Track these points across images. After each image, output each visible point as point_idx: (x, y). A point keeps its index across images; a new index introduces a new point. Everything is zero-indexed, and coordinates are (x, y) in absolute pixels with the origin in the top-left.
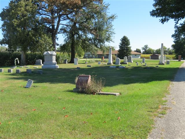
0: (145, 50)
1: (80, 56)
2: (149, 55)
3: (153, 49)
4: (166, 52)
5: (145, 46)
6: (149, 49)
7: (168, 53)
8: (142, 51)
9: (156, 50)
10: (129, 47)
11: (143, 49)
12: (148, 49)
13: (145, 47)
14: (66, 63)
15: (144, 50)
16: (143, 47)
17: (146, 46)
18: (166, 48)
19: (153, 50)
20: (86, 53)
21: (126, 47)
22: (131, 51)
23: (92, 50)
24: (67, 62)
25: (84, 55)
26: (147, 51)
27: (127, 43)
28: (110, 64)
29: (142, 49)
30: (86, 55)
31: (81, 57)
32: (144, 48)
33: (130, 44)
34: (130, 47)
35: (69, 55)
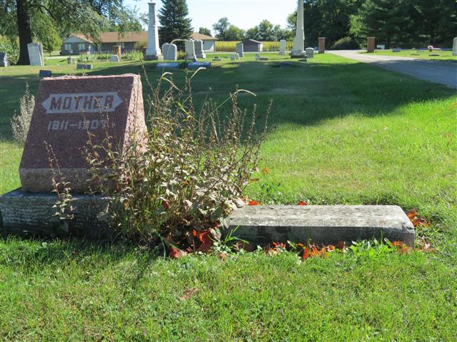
0: (221, 30)
1: (49, 49)
2: (232, 44)
3: (240, 28)
4: (273, 35)
5: (220, 21)
6: (231, 29)
7: (275, 38)
8: (214, 33)
9: (249, 31)
10: (186, 20)
11: (217, 29)
12: (228, 28)
13: (220, 24)
14: (4, 66)
15: (218, 32)
16: (217, 23)
17: (224, 22)
18: (271, 26)
19: (241, 31)
20: (67, 41)
21: (178, 21)
22: (189, 32)
23: (83, 22)
24: (6, 63)
25: (63, 46)
26: (227, 34)
27: (181, 9)
28: (154, 57)
29: (213, 27)
30: (66, 46)
31: (54, 53)
32: (217, 25)
33: (188, 11)
34: (188, 21)
35: (13, 41)
